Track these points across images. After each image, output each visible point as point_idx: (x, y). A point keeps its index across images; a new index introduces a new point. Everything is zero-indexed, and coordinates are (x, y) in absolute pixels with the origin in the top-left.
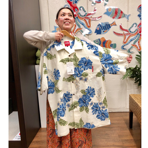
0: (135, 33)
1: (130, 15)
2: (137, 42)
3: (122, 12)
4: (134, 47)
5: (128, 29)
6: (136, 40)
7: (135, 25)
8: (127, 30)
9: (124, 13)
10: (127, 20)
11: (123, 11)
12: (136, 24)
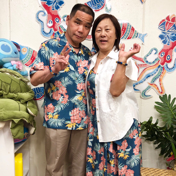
0: (154, 64)
1: (146, 34)
2: (158, 80)
3: (133, 29)
4: (152, 87)
5: (143, 57)
6: (157, 76)
7: (154, 52)
8: (141, 59)
9: (136, 31)
10: (142, 42)
11: (134, 27)
12: (155, 49)
